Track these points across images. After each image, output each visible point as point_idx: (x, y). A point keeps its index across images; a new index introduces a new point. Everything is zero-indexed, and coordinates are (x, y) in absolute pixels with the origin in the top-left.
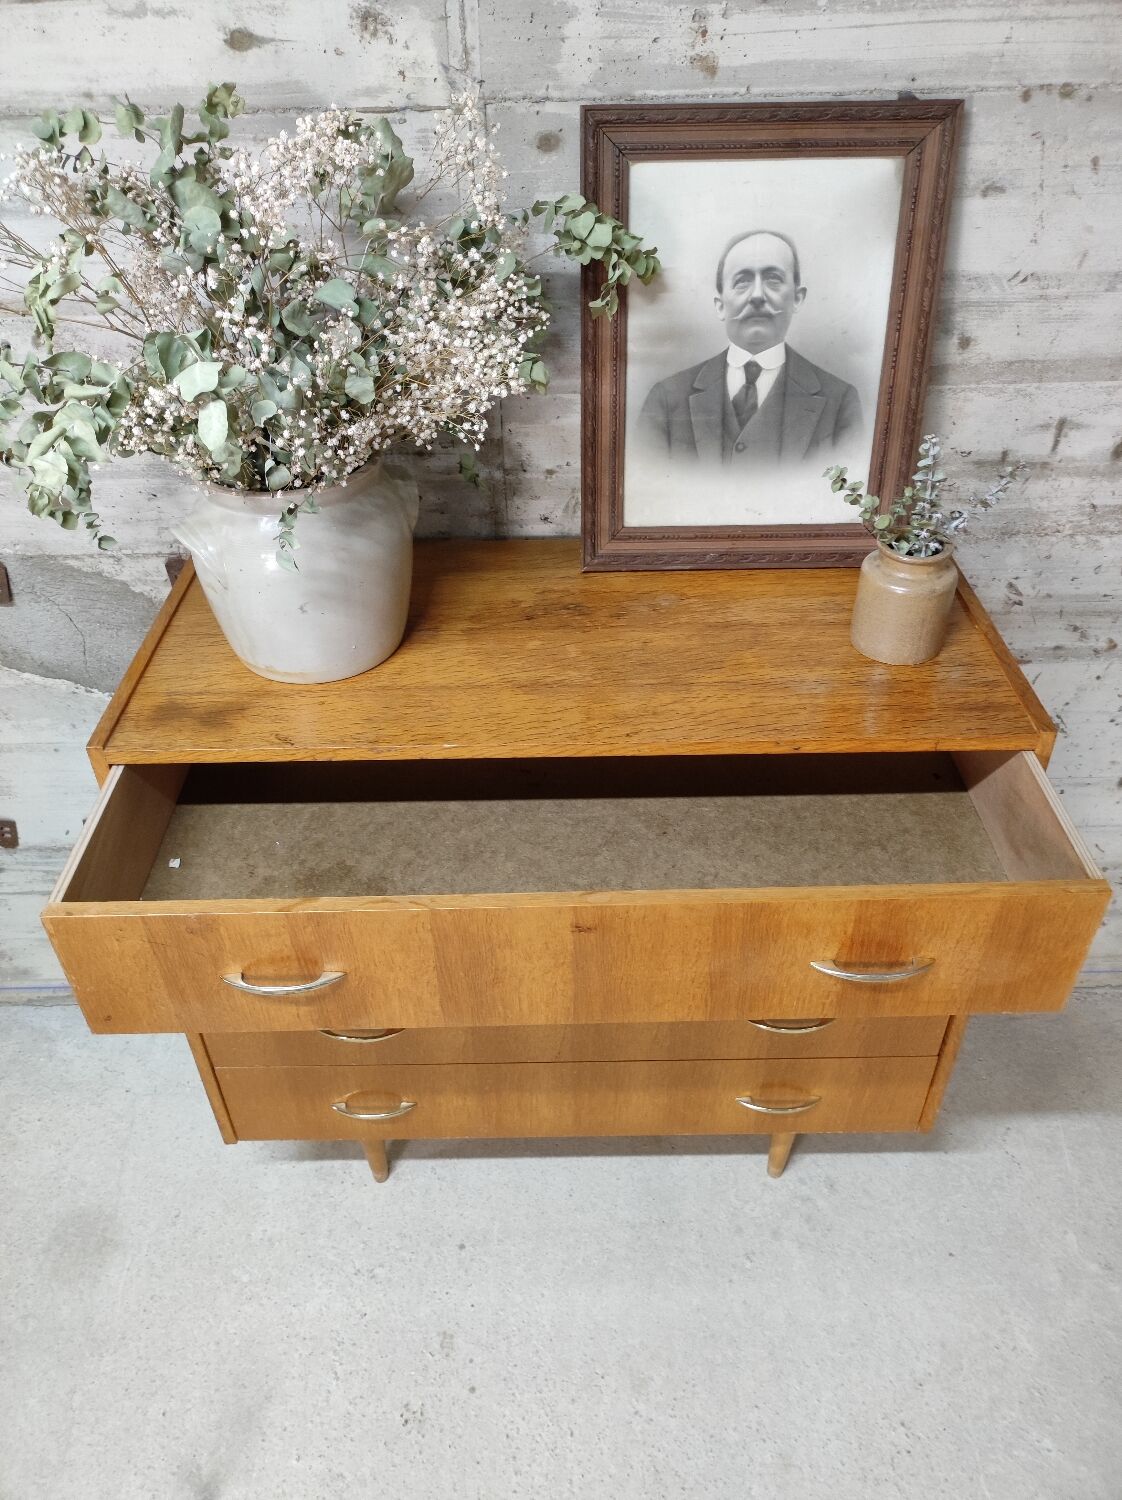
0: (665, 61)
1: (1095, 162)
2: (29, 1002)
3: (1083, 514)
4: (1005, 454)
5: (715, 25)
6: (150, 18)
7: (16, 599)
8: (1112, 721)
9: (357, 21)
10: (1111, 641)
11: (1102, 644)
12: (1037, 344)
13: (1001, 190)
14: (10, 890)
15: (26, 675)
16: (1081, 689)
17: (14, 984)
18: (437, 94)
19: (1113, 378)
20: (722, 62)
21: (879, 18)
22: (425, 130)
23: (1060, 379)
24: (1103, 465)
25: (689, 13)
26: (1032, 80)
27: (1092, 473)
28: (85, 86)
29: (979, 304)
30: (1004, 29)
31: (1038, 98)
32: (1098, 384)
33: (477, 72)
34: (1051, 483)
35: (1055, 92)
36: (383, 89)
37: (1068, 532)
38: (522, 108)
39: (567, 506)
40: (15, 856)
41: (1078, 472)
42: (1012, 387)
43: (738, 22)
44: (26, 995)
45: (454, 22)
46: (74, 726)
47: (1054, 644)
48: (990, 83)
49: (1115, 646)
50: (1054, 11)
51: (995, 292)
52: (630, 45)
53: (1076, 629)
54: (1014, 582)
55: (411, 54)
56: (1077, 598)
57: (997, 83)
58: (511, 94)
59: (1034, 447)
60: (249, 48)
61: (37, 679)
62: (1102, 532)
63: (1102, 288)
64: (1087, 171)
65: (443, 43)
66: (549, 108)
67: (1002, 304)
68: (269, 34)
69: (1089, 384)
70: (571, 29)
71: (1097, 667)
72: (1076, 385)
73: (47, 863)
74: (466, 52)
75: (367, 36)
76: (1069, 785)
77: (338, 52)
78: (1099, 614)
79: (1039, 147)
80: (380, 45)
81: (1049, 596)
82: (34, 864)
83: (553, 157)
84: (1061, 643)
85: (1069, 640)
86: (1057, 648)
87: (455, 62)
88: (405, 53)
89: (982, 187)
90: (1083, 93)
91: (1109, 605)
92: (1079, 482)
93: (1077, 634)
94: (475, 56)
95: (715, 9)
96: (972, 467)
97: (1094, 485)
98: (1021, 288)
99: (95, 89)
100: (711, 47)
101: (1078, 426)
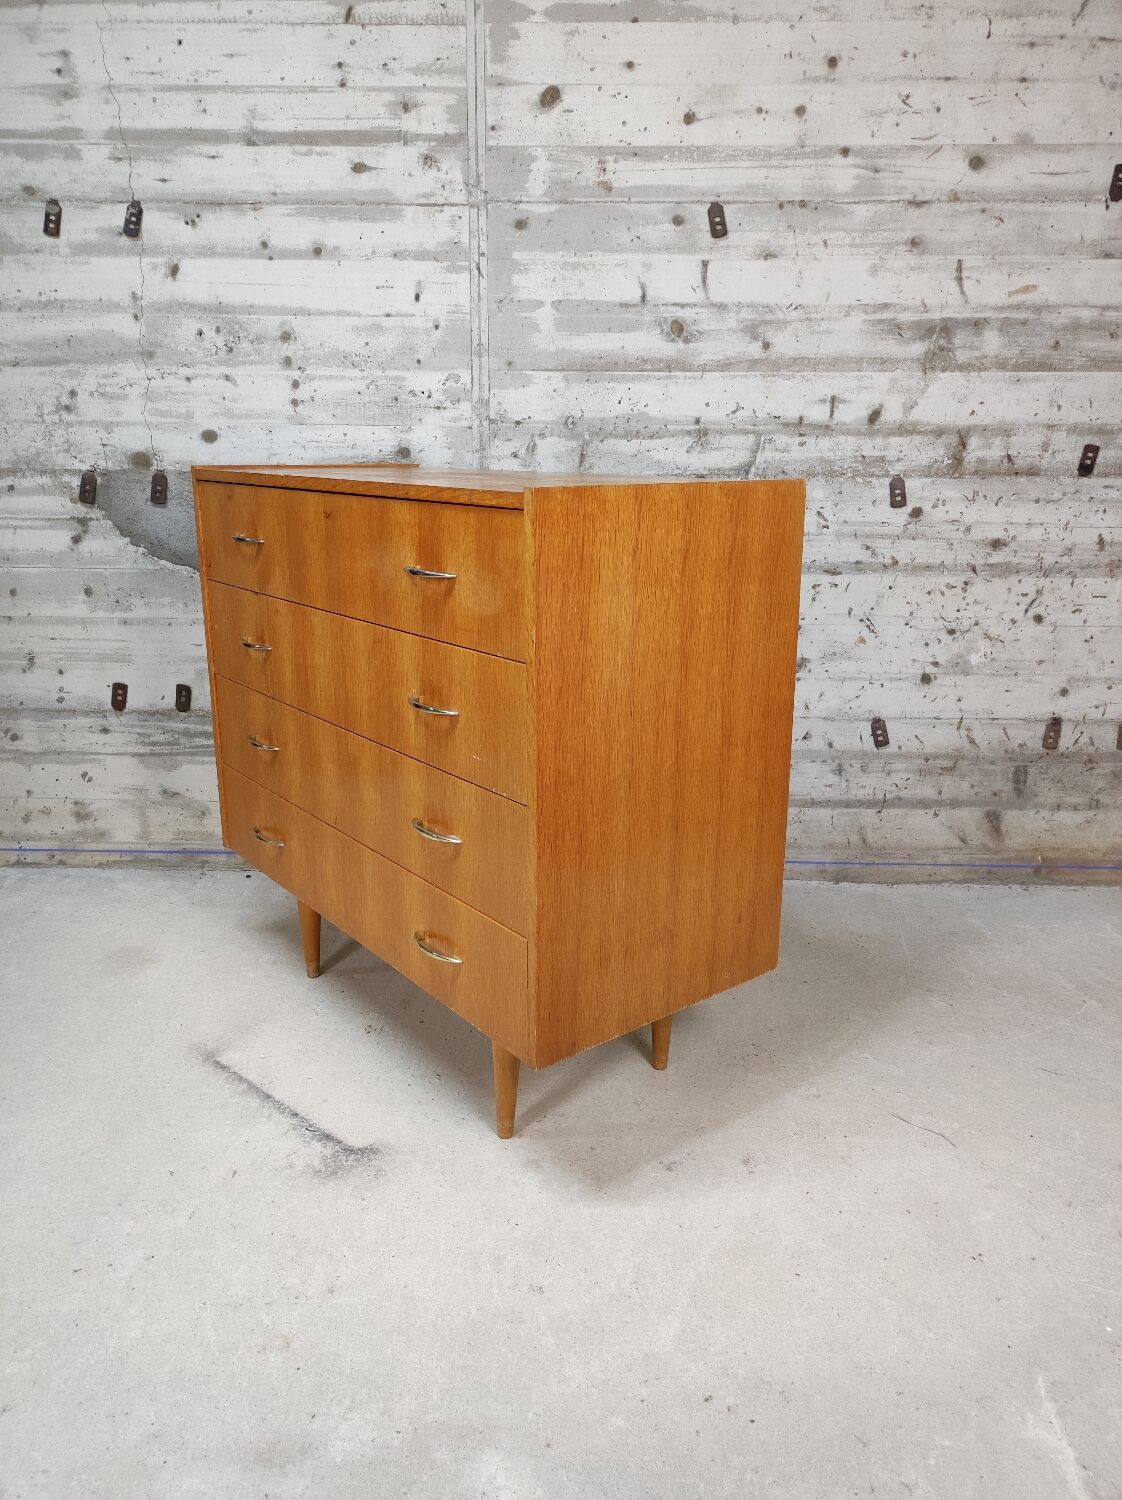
0: (584, 184)
1: (825, 242)
2: (100, 865)
3: (857, 462)
4: (801, 418)
5: (610, 166)
6: (314, 156)
7: (169, 502)
8: (907, 624)
9: (422, 161)
10: (893, 558)
11: (888, 561)
12: (809, 348)
13: (775, 256)
14: (110, 751)
15: (163, 562)
16: (881, 597)
17: (93, 846)
18: (461, 198)
19: (859, 370)
20: (615, 185)
21: (696, 165)
22: (455, 216)
23: (827, 370)
24: (864, 427)
25: (596, 160)
26: (783, 198)
27: (859, 433)
28: (273, 189)
29: (771, 322)
30: (764, 172)
31: (787, 207)
32: (852, 374)
33: (483, 186)
34: (833, 439)
35: (796, 205)
36: (432, 194)
37: (849, 475)
38: (507, 206)
39: (528, 448)
40: (121, 718)
41: (848, 432)
42: (799, 374)
43: (622, 164)
44: (99, 858)
45: (473, 160)
46: (186, 604)
47: (855, 560)
48: (758, 199)
49: (897, 562)
50: (790, 163)
51: (780, 315)
52: (565, 175)
53: (868, 548)
54: (821, 510)
55: (449, 176)
56: (865, 524)
57: (764, 199)
58: (502, 199)
59: (819, 414)
60: (364, 171)
61: (169, 565)
62: (872, 475)
63: (842, 314)
64: (823, 248)
65: (466, 173)
66: (521, 206)
67: (786, 323)
68: (374, 165)
69: (845, 374)
70: (534, 166)
71: (888, 579)
72: (838, 374)
73: (142, 727)
74: (478, 176)
75: (426, 167)
76: (886, 679)
77: (410, 175)
78: (882, 537)
79: (792, 233)
80: (433, 172)
81: (846, 522)
82: (132, 726)
83: (524, 232)
84: (859, 559)
85: (865, 556)
86: (858, 562)
87: (472, 181)
88: (446, 176)
89: (764, 254)
90: (812, 205)
91: (886, 530)
92: (851, 439)
93: (869, 552)
94: (483, 179)
95: (610, 158)
96: (781, 427)
97: (861, 442)
98: (794, 313)
99: (278, 191)
100: (609, 176)
101: (844, 401)
